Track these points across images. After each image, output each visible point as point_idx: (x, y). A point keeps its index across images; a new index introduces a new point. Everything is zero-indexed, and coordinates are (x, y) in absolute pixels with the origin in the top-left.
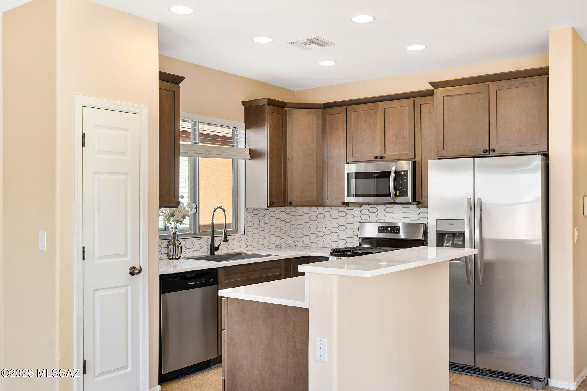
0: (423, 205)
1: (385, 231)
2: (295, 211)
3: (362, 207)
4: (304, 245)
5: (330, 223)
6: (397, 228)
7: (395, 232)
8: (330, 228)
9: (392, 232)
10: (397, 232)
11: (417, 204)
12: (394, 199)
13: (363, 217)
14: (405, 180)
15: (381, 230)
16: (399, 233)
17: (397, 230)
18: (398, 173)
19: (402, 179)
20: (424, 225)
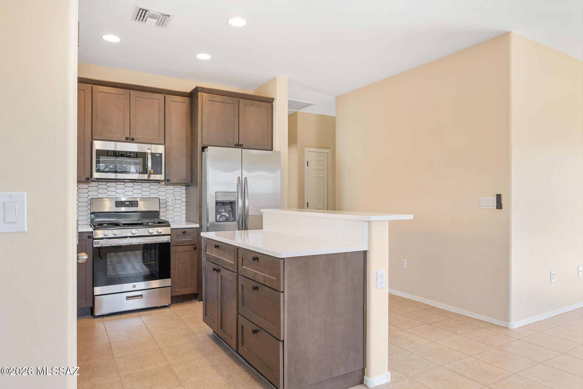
0: (172, 182)
1: (124, 206)
3: (90, 183)
9: (130, 206)
10: (135, 206)
11: (167, 181)
12: (149, 176)
13: (90, 193)
14: (159, 161)
15: (118, 204)
16: (137, 206)
17: (135, 204)
18: (153, 155)
19: (156, 160)
20: (158, 199)
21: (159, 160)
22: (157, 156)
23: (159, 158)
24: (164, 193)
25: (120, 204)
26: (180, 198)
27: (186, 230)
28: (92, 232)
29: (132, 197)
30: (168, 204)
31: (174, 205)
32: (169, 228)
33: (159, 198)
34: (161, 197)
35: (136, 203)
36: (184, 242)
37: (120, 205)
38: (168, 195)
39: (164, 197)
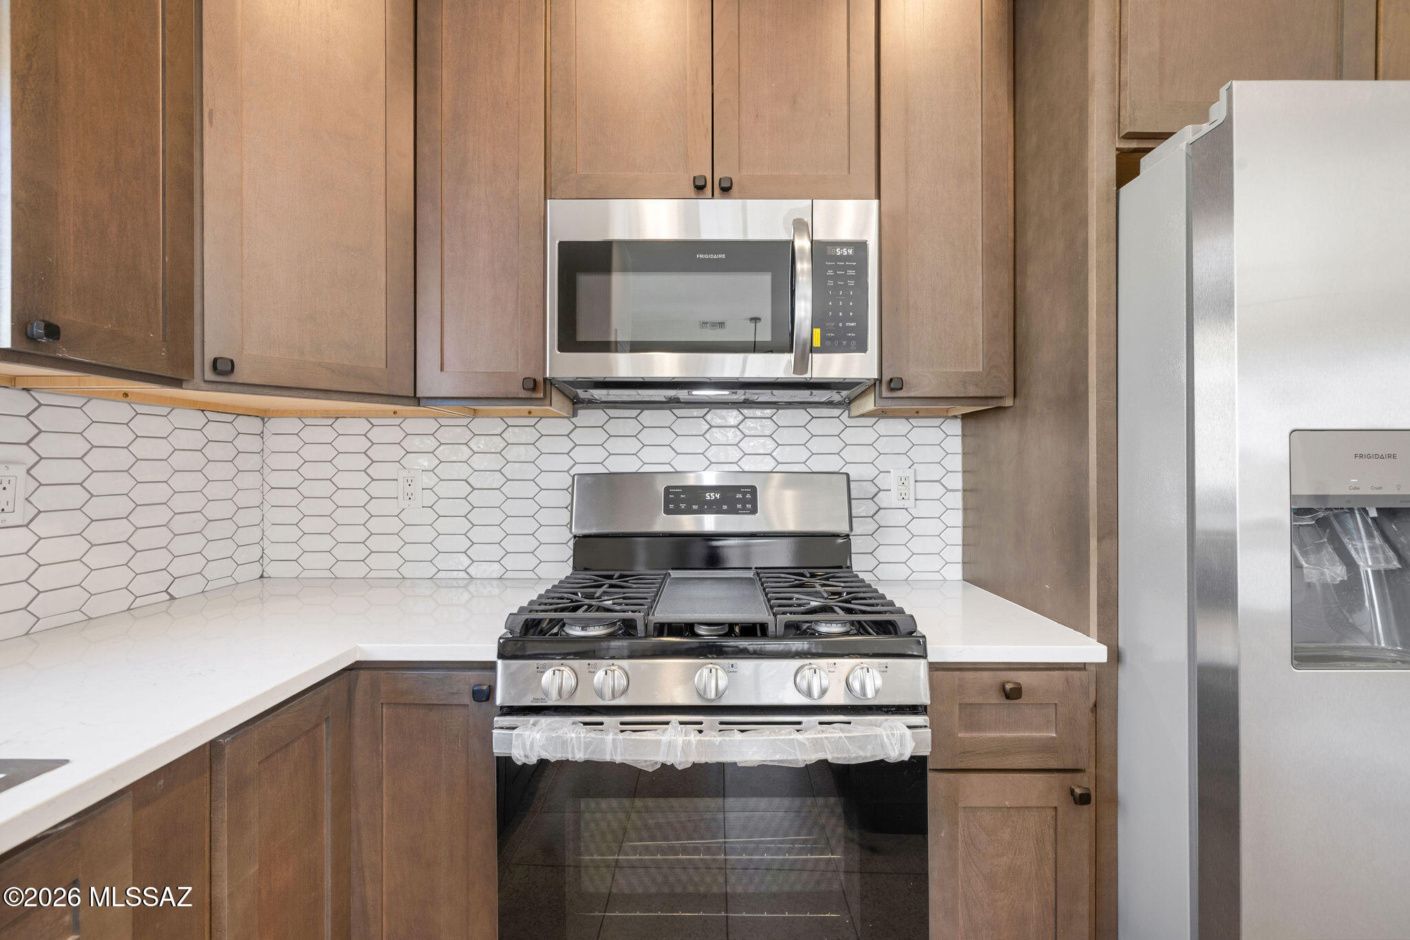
0: (912, 394)
1: (695, 507)
2: (261, 435)
3: (575, 415)
4: (306, 574)
5: (429, 480)
6: (744, 494)
7: (739, 506)
8: (429, 498)
9: (725, 507)
10: (744, 508)
11: (892, 390)
12: (802, 364)
13: (578, 454)
14: (851, 283)
15: (676, 501)
16: (754, 511)
17: (744, 501)
18: (820, 250)
19: (836, 277)
20: (845, 476)
21: (851, 277)
22: (842, 258)
23: (851, 267)
24: (869, 454)
25: (683, 501)
26: (937, 472)
27: (1023, 678)
28: (491, 666)
29: (737, 469)
30: (883, 499)
31: (909, 504)
32: (919, 668)
33: (848, 475)
34: (854, 472)
35: (748, 496)
36: (1005, 748)
37: (683, 506)
38: (882, 463)
39: (869, 472)
